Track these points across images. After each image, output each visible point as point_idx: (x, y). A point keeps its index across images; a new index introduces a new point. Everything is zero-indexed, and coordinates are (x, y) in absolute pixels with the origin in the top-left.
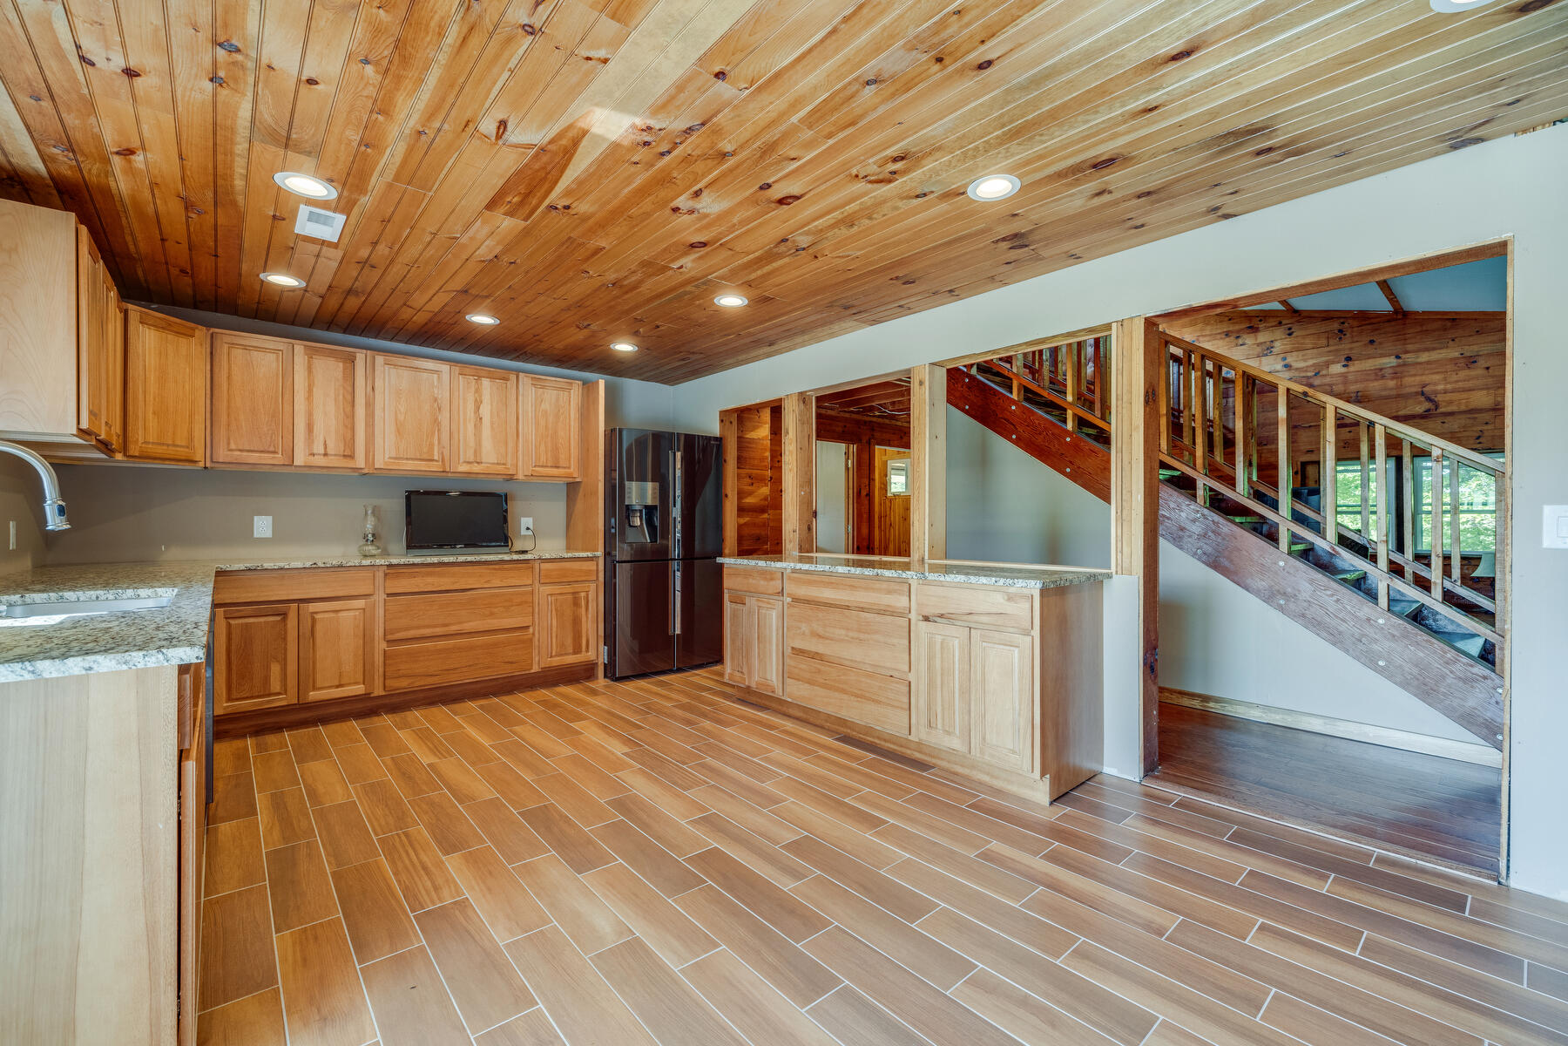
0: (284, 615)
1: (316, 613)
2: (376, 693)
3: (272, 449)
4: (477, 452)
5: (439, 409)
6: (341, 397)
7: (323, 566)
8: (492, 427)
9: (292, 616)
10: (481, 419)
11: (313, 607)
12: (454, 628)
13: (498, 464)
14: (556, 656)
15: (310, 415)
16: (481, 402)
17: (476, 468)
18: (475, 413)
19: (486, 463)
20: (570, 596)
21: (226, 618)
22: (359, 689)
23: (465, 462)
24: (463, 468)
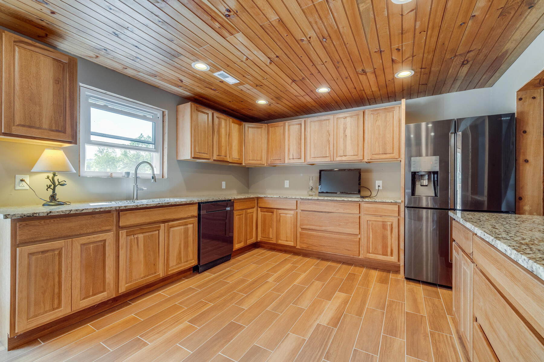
0: (273, 212)
1: (281, 214)
2: (297, 247)
3: (280, 158)
4: (344, 151)
5: (329, 135)
6: (297, 137)
7: (282, 197)
8: (351, 138)
9: (275, 213)
10: (346, 136)
11: (280, 211)
12: (323, 228)
13: (354, 155)
14: (371, 253)
15: (289, 145)
16: (346, 128)
17: (344, 158)
18: (344, 134)
19: (348, 156)
20: (381, 223)
21: (261, 211)
22: (291, 244)
23: (339, 156)
24: (338, 159)
